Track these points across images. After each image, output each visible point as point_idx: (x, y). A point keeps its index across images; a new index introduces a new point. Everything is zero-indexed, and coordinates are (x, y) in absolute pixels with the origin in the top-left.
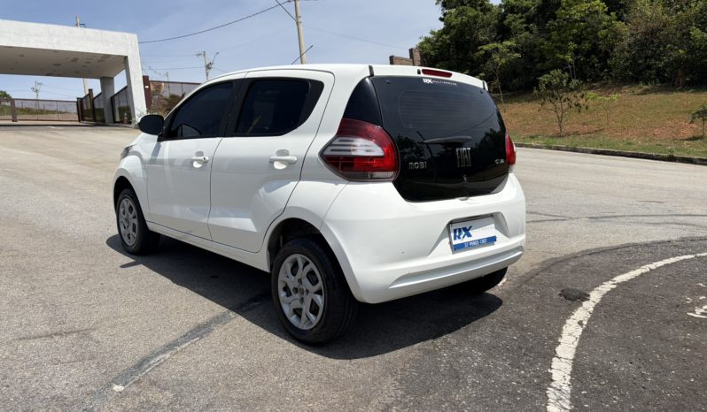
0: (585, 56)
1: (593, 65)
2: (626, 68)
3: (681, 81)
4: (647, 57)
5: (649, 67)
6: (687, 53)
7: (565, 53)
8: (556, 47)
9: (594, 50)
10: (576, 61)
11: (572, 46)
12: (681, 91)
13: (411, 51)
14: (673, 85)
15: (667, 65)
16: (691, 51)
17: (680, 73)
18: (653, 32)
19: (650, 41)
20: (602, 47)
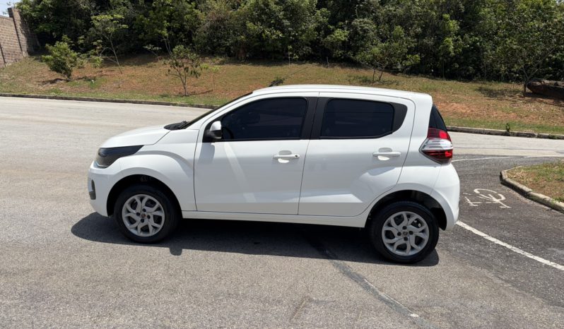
0: (174, 33)
1: (182, 39)
2: (205, 45)
3: (243, 57)
4: (218, 38)
5: (219, 45)
6: (247, 38)
7: (162, 30)
8: (154, 23)
9: (182, 29)
10: (170, 35)
11: (166, 24)
12: (243, 63)
13: (10, 10)
14: (238, 59)
15: (232, 45)
16: (248, 36)
17: (241, 51)
18: (221, 21)
19: (219, 26)
20: (187, 27)
